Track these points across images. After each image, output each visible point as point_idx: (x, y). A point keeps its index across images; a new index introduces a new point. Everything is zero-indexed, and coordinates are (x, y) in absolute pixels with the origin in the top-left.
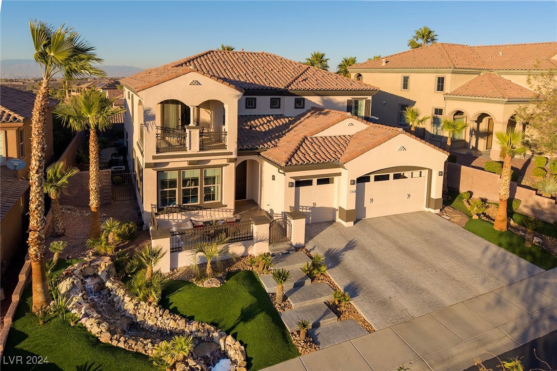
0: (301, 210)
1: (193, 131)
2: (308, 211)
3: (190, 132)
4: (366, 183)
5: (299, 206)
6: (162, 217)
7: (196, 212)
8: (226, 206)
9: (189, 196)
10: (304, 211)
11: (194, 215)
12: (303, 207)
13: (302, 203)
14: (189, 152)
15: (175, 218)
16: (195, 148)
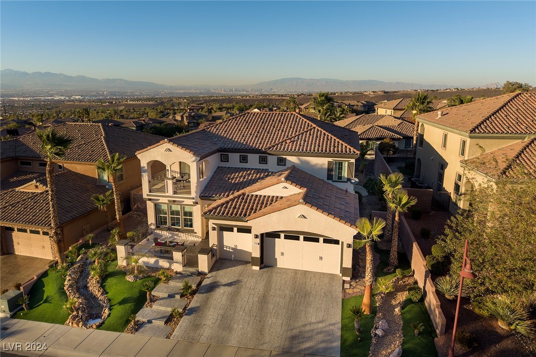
0: (225, 249)
1: (168, 181)
2: (231, 250)
3: (167, 181)
4: (276, 239)
5: (224, 245)
6: (158, 231)
7: (177, 233)
8: (196, 233)
9: (175, 222)
10: (228, 249)
11: (176, 235)
12: (227, 246)
13: (225, 243)
14: (167, 194)
15: (165, 234)
16: (170, 192)
